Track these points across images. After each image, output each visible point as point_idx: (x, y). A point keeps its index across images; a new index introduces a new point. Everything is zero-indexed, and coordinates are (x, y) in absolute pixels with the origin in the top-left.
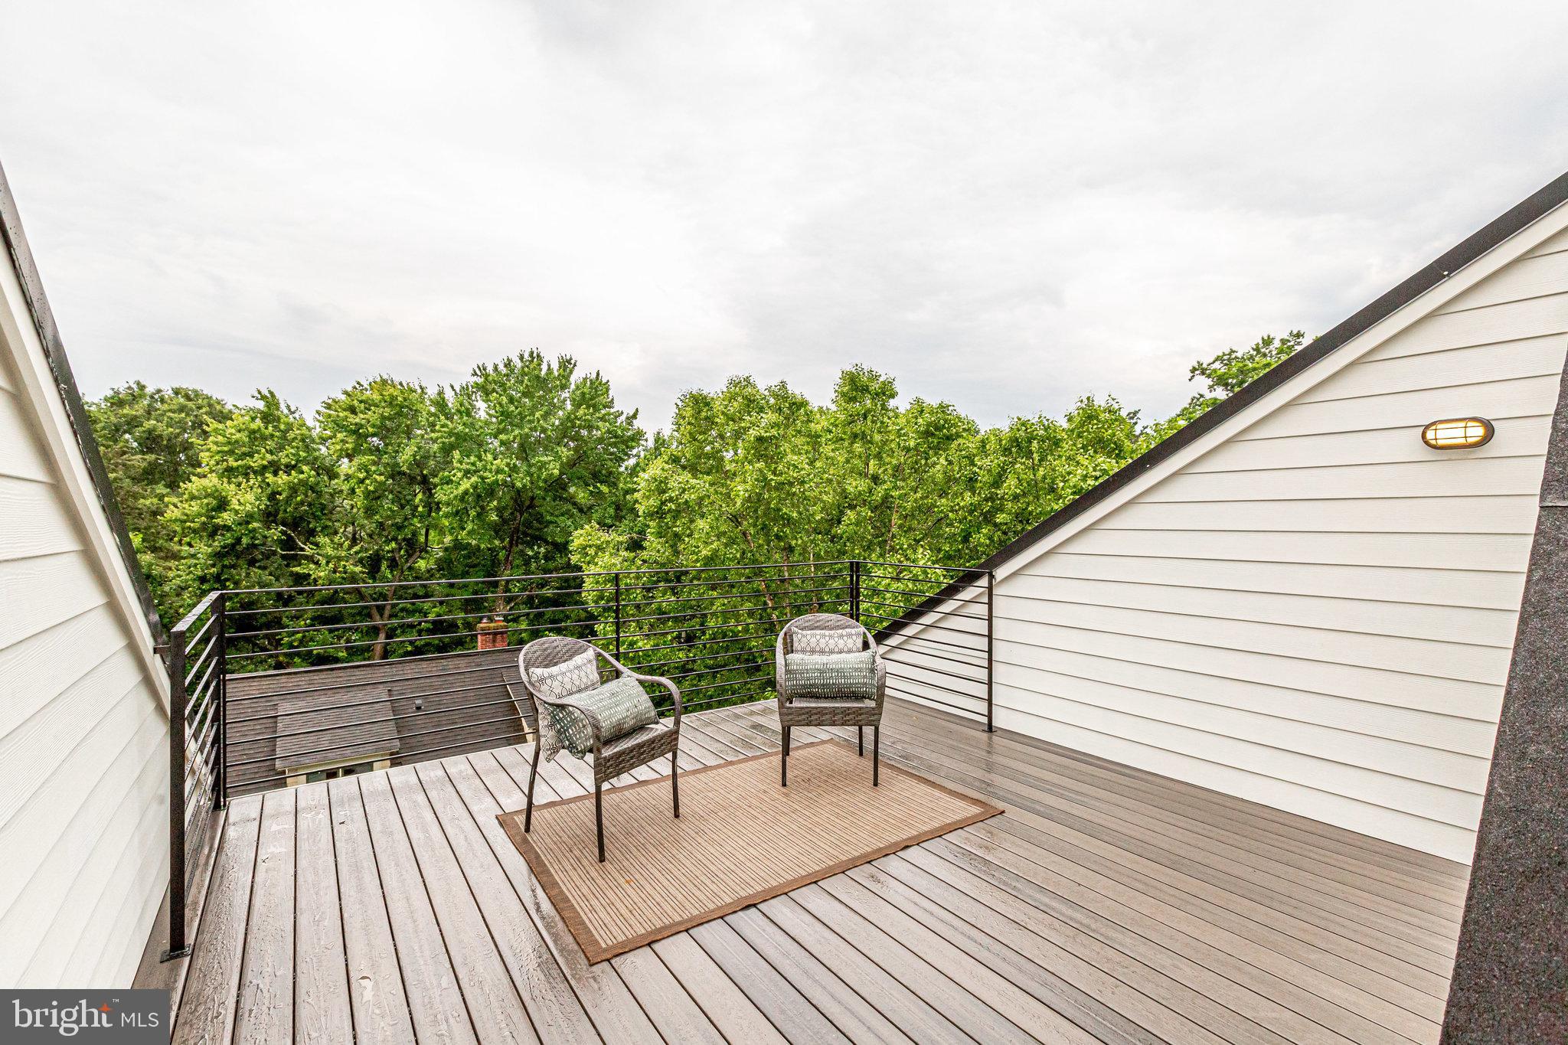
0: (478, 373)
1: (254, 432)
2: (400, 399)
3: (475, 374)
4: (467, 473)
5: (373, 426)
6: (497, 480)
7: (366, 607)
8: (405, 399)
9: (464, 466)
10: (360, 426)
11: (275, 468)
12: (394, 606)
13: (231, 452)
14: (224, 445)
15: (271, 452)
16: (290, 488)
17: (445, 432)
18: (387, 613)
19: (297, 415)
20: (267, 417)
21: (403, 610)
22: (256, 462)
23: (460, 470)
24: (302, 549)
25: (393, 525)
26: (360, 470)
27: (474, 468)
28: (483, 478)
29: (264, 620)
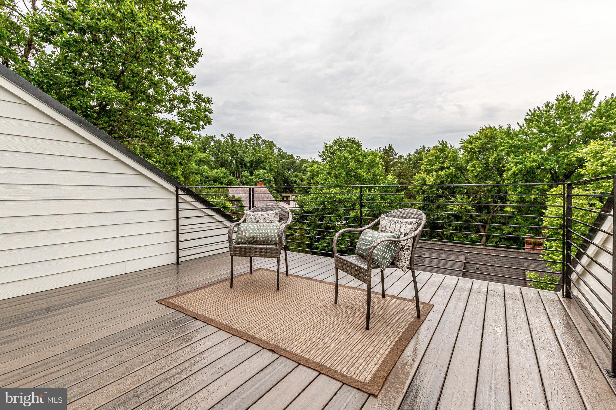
0: (530, 114)
1: (436, 156)
2: (489, 134)
3: (528, 114)
4: (517, 164)
5: (478, 148)
6: (533, 166)
7: (477, 225)
8: (491, 134)
9: (515, 160)
10: (472, 148)
11: (442, 169)
12: (490, 226)
13: (429, 165)
14: (428, 162)
15: (442, 163)
16: (446, 176)
17: (508, 146)
18: (487, 228)
19: (454, 148)
20: (442, 150)
21: (493, 228)
22: (436, 167)
23: (512, 162)
24: (451, 199)
25: (487, 190)
26: (472, 167)
27: (521, 161)
28: (525, 165)
29: (440, 225)
